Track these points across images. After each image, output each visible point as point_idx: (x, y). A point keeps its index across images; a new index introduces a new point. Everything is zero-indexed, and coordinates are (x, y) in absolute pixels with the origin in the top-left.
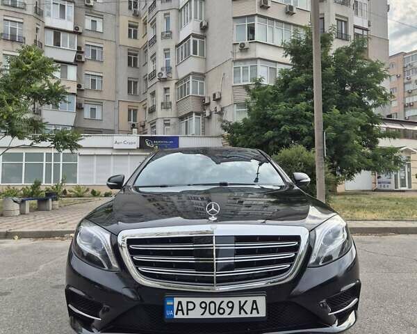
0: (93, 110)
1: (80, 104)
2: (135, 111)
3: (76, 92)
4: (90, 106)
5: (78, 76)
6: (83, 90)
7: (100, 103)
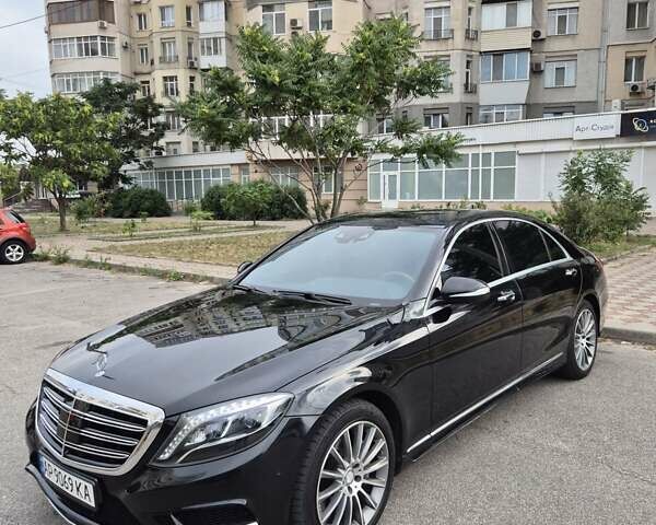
0: (560, 71)
1: (538, 65)
2: (641, 60)
3: (529, 46)
4: (556, 65)
5: (535, 15)
6: (543, 40)
7: (572, 57)
